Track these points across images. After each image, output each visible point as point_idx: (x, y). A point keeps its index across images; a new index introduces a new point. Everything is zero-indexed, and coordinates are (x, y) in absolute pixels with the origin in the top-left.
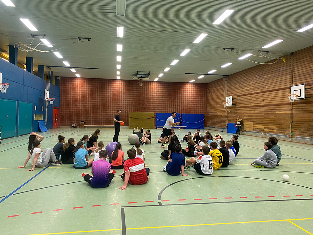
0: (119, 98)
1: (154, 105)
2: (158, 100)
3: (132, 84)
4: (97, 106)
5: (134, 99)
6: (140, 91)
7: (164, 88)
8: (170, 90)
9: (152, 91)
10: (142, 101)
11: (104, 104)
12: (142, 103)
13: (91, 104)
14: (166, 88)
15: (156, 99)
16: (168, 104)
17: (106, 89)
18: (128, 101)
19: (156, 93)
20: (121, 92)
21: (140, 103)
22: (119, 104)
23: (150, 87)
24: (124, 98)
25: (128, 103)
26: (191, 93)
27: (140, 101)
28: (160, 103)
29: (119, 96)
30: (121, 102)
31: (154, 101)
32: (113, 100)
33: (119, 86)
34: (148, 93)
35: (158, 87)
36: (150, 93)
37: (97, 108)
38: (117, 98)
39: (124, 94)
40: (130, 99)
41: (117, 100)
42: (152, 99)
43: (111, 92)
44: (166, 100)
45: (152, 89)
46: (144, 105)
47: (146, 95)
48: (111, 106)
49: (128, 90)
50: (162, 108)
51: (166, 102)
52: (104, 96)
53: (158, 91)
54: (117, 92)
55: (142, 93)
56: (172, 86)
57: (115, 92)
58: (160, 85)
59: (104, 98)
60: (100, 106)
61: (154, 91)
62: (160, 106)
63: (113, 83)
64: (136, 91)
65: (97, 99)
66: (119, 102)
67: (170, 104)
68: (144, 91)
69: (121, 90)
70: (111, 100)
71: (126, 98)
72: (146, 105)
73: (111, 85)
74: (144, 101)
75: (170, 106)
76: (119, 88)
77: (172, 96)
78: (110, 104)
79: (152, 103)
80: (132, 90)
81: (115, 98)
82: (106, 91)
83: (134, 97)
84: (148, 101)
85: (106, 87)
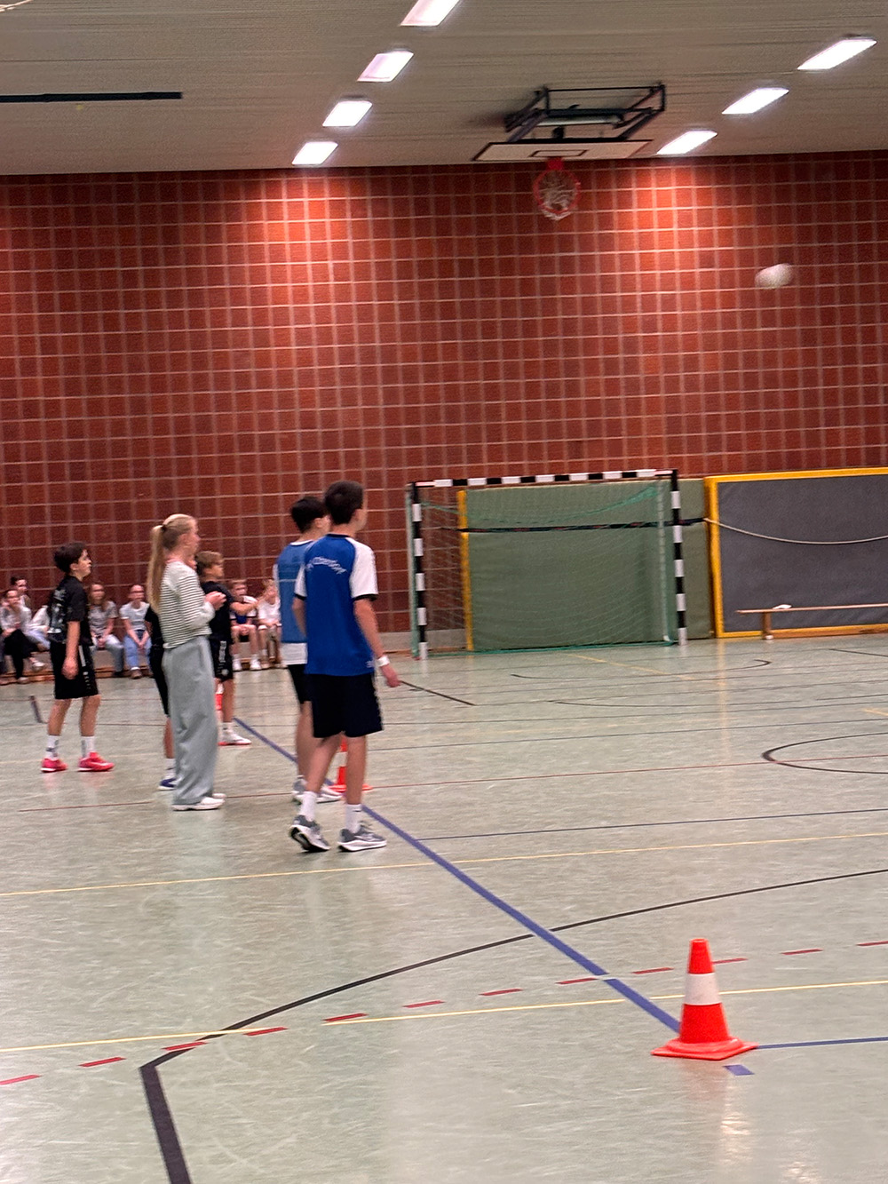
0: (326, 357)
1: (673, 404)
2: (710, 343)
3: (442, 207)
4: (120, 449)
5: (471, 352)
6: (527, 267)
7: (763, 216)
8: (825, 234)
9: (647, 263)
10: (551, 369)
11: (182, 425)
12: (552, 390)
13: (54, 430)
14: (784, 216)
15: (690, 343)
16: (810, 378)
17: (193, 277)
18: (410, 375)
19: (688, 282)
20: (343, 293)
21: (532, 390)
22: (330, 420)
23: (625, 222)
24: (368, 355)
25: (411, 395)
27: (531, 369)
28: (731, 381)
29: (325, 336)
30: (349, 398)
31: (671, 364)
32: (264, 380)
33: (318, 231)
34: (607, 284)
35: (705, 219)
36: (628, 284)
38: (305, 358)
39: (365, 313)
40: (429, 353)
41: (306, 378)
42: (651, 345)
43: (237, 297)
44: (789, 339)
45: (646, 241)
46: (573, 409)
47: (588, 306)
48: (247, 443)
49: (405, 270)
50: (753, 421)
51: (790, 359)
52: (177, 341)
53: (706, 260)
54: (301, 295)
55: (548, 287)
56: (843, 192)
57: (279, 296)
58: (723, 198)
59: (178, 362)
60: (141, 447)
61: (667, 262)
62: (732, 402)
63: (253, 213)
64: (486, 267)
65: (116, 385)
66: (328, 398)
67: (830, 378)
68: (567, 264)
69: (341, 273)
70: (243, 380)
71: (389, 354)
72: (593, 408)
73: (235, 235)
74: (571, 368)
75: (831, 397)
76: (319, 253)
77: (847, 295)
78: (245, 423)
79: (652, 386)
80: (446, 269)
81: (283, 358)
82: (195, 298)
83: (468, 331)
84: (611, 366)
85: (192, 256)
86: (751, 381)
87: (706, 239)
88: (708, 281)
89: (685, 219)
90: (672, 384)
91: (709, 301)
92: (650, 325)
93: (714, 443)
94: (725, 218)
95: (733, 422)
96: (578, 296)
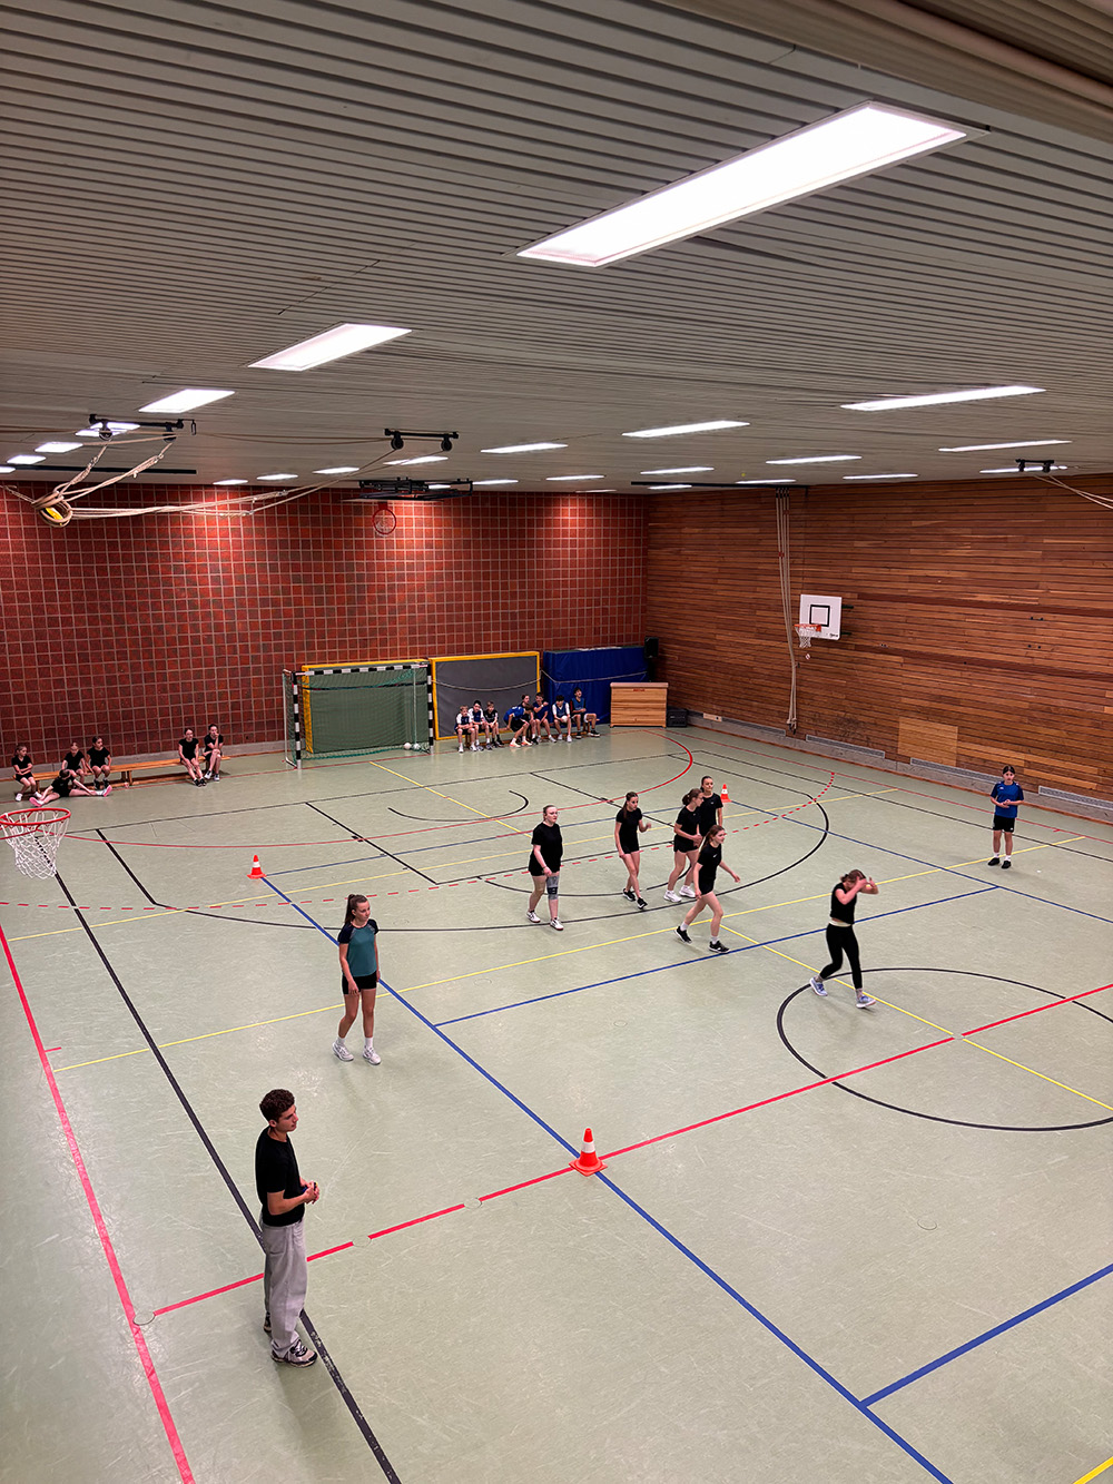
1: (412, 619)
7: (457, 523)
9: (400, 545)
10: (351, 601)
12: (352, 611)
14: (466, 523)
15: (421, 588)
19: (420, 556)
20: (238, 557)
23: (389, 523)
24: (253, 592)
25: (276, 614)
26: (582, 544)
27: (340, 600)
28: (440, 608)
29: (228, 580)
30: (242, 616)
31: (411, 599)
32: (193, 605)
34: (380, 556)
35: (429, 523)
36: (390, 555)
37: (109, 656)
38: (217, 592)
39: (250, 568)
40: (286, 591)
41: (218, 604)
42: (401, 588)
44: (467, 586)
46: (362, 622)
47: (370, 567)
48: (184, 640)
49: (272, 544)
50: (451, 629)
51: (468, 597)
53: (429, 545)
54: (214, 557)
55: (349, 556)
56: (494, 512)
57: (201, 557)
61: (410, 545)
62: (441, 619)
64: (317, 544)
66: (230, 615)
68: (359, 545)
69: (237, 545)
70: (181, 605)
71: (264, 591)
72: (372, 621)
74: (361, 600)
76: (224, 533)
77: (495, 565)
78: (183, 629)
79: (402, 609)
80: (295, 544)
81: (205, 592)
84: (381, 599)
86: (449, 608)
87: (429, 534)
88: (430, 556)
89: (419, 523)
90: (412, 609)
91: (430, 566)
92: (401, 578)
93: (432, 640)
94: (438, 523)
95: (441, 629)
96: (365, 562)
